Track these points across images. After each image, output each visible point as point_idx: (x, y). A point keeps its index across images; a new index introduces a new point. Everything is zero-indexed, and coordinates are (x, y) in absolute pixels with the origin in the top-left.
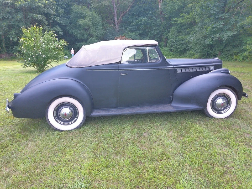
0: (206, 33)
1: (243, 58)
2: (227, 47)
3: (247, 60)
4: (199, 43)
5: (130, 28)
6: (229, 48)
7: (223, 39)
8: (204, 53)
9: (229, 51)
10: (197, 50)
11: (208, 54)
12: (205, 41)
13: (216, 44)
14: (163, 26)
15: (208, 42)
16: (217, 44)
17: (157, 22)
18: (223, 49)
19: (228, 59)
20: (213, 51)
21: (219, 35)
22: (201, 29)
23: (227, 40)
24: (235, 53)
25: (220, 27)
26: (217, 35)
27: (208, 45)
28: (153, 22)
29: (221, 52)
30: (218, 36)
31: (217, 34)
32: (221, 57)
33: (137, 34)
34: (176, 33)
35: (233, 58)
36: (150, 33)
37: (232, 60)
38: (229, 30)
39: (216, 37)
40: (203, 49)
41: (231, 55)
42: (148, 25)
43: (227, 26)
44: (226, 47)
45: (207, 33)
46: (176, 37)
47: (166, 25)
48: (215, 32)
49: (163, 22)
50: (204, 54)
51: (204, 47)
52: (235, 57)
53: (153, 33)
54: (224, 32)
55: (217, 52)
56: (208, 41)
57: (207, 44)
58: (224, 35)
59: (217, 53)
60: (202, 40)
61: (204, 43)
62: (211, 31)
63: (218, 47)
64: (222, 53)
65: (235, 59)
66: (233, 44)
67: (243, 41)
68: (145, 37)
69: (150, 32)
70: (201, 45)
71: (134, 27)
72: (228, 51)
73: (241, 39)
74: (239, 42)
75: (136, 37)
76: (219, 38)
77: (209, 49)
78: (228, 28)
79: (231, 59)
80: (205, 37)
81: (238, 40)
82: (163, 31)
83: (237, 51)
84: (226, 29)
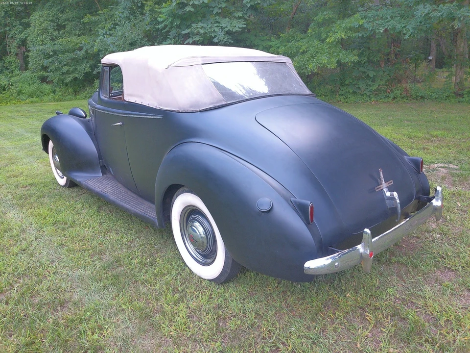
26: (198, 28)
30: (201, 31)
31: (195, 25)
46: (53, 40)
54: (212, 21)
78: (220, 8)
84: (214, 12)
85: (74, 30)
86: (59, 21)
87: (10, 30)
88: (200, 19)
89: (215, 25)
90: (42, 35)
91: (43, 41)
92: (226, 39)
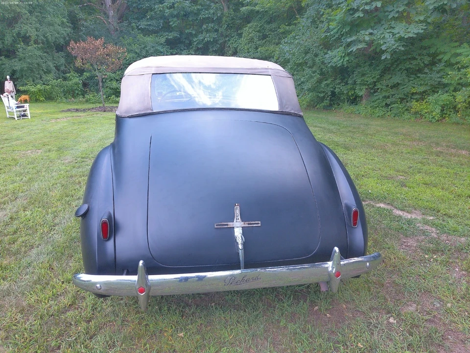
0: (328, 30)
1: (442, 111)
2: (390, 76)
3: (456, 117)
4: (310, 63)
5: (143, 24)
6: (396, 79)
7: (383, 48)
8: (324, 92)
9: (396, 86)
10: (303, 82)
11: (333, 93)
12: (327, 56)
13: (358, 66)
14: (226, 21)
15: (335, 60)
16: (360, 66)
17: (212, 11)
18: (379, 80)
19: (394, 111)
20: (349, 87)
21: (371, 34)
22: (315, 22)
23: (394, 52)
24: (413, 94)
25: (374, 6)
26: (365, 35)
27: (334, 68)
28: (202, 10)
29: (373, 90)
30: (367, 38)
31: (363, 32)
32: (372, 104)
33: (163, 40)
34: (256, 39)
35: (407, 110)
36: (195, 39)
37: (407, 116)
38: (401, 17)
39: (360, 42)
40: (320, 82)
41: (402, 99)
42: (190, 19)
43: (395, 6)
44: (387, 76)
45: (334, 29)
46: (257, 48)
47: (233, 19)
48: (355, 26)
49: (226, 11)
50: (322, 95)
51: (322, 74)
52: (415, 106)
53: (203, 40)
54: (386, 26)
55: (361, 90)
56: (335, 57)
57: (332, 67)
58: (387, 36)
59: (361, 94)
60: (316, 55)
61: (323, 63)
62: (343, 23)
63: (363, 75)
64: (375, 92)
65: (416, 113)
66: (407, 65)
67: (437, 58)
68: (185, 49)
69: (196, 35)
70: (314, 69)
71: (154, 22)
72: (392, 88)
73: (432, 51)
74: (427, 60)
75: (160, 48)
76: (370, 44)
77: (338, 81)
78: (398, 12)
79: (403, 113)
80: (327, 45)
81: (425, 52)
82: (227, 36)
83: (422, 89)
84: (390, 17)
85: (274, 39)
86: (264, 32)
87: (229, 40)
88: (372, 24)
89: (388, 31)
90: (249, 44)
91: (248, 49)
92: (396, 45)
